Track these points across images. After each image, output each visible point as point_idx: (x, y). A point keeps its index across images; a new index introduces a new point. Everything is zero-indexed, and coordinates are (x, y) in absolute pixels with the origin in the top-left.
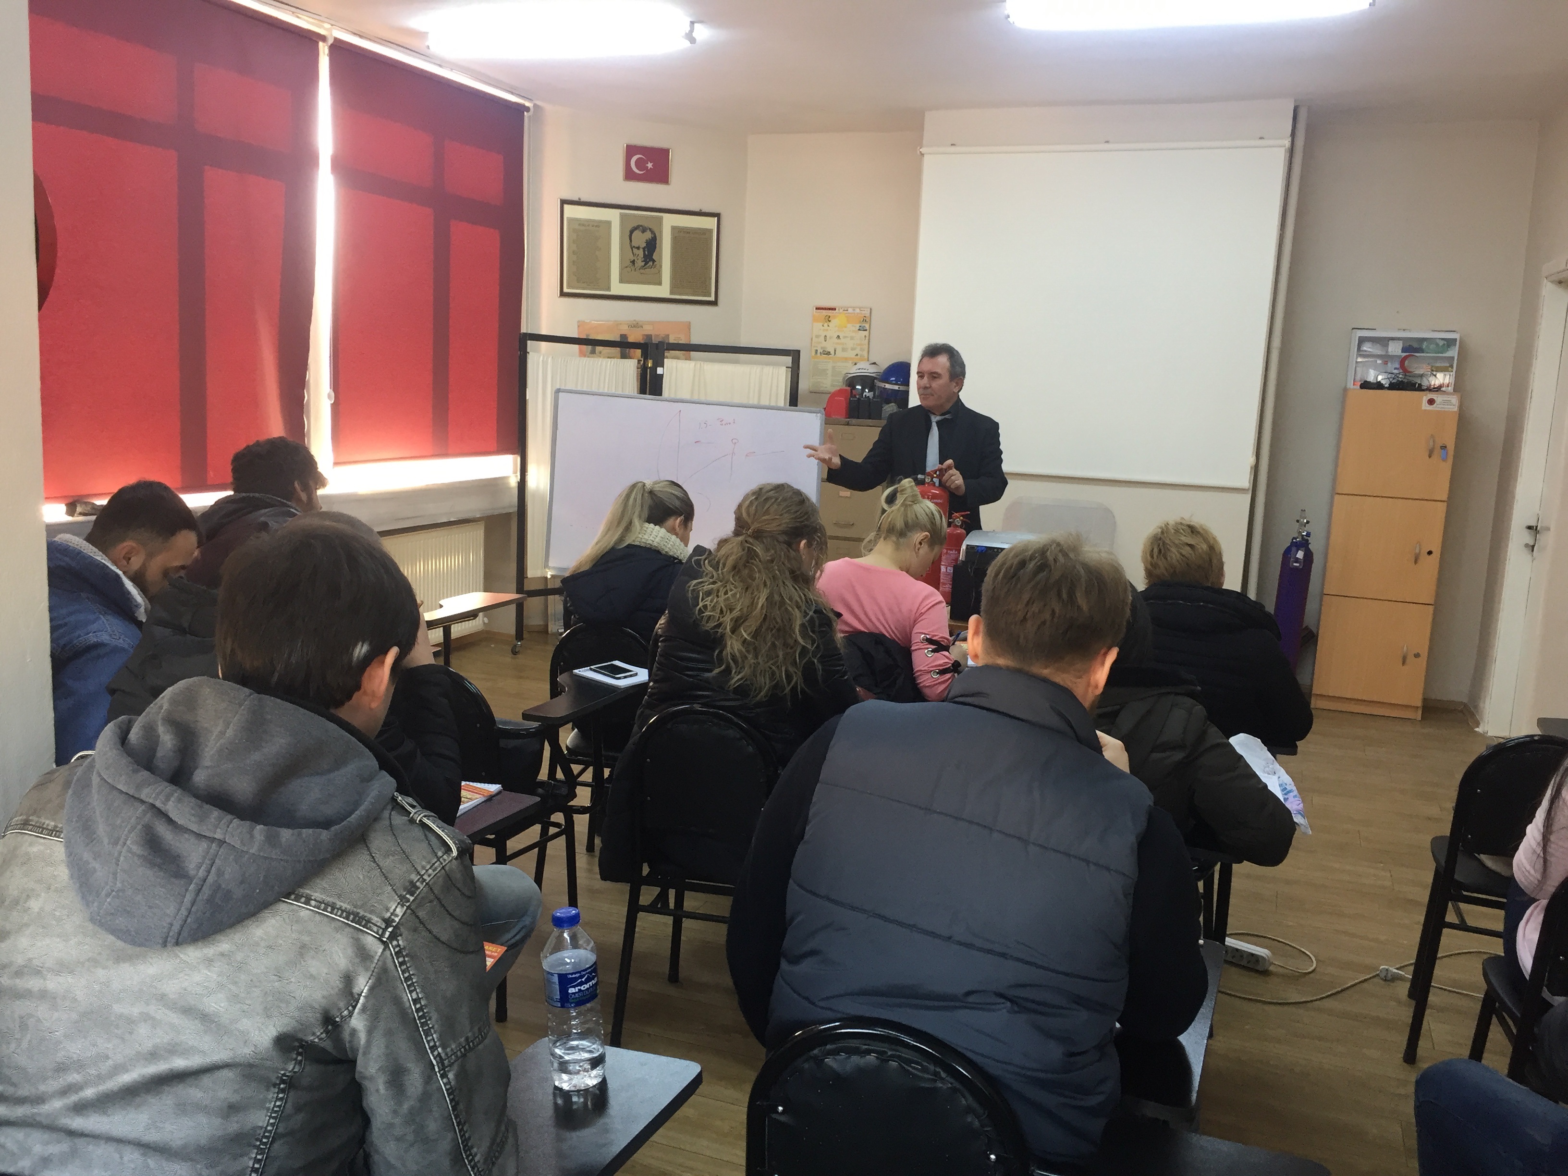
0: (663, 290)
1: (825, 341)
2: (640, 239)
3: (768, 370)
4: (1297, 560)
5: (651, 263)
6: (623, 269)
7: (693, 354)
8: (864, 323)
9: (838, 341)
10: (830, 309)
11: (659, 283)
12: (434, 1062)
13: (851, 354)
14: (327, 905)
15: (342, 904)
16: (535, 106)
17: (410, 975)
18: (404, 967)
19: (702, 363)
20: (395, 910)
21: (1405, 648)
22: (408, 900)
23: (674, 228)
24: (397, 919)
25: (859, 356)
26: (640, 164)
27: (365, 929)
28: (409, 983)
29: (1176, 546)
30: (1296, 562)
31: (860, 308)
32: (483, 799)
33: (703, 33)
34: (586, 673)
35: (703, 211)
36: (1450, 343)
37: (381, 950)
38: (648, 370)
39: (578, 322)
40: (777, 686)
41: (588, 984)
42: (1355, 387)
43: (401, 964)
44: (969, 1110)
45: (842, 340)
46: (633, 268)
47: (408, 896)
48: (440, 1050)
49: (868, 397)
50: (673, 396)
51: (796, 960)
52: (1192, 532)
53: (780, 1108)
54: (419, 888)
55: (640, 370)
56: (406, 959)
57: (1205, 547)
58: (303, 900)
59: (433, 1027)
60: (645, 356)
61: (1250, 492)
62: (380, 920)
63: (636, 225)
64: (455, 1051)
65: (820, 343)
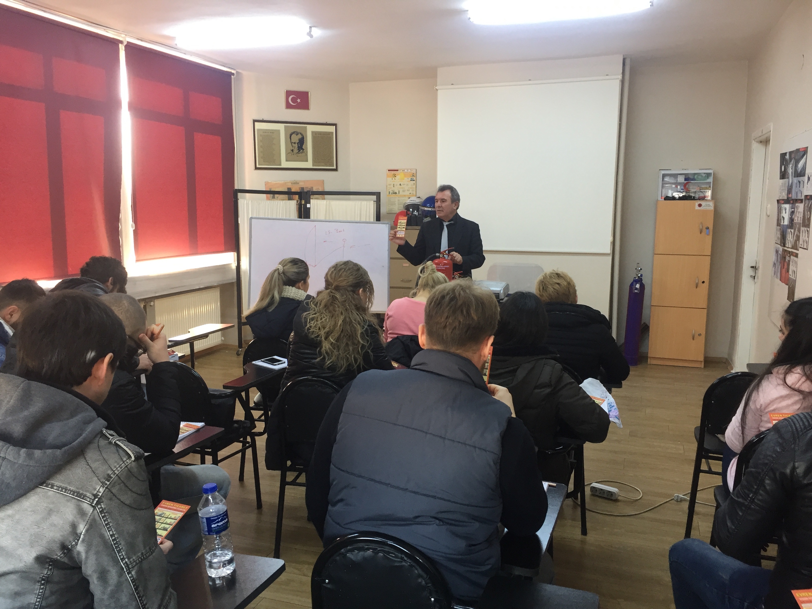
0: (309, 164)
1: (394, 187)
2: (296, 139)
3: (364, 203)
4: (636, 289)
5: (302, 151)
6: (287, 154)
7: (326, 196)
8: (413, 177)
9: (401, 187)
10: (395, 170)
11: (307, 161)
12: (124, 566)
13: (407, 193)
14: (62, 488)
15: (71, 488)
16: (237, 72)
17: (108, 523)
18: (105, 519)
19: (330, 201)
20: (99, 490)
21: (694, 331)
22: (106, 484)
23: (313, 132)
24: (100, 494)
25: (411, 194)
26: (294, 100)
27: (83, 500)
28: (108, 526)
29: (551, 284)
30: (636, 290)
31: (411, 169)
32: (195, 430)
33: (317, 32)
34: (259, 363)
35: (327, 123)
36: (708, 175)
37: (92, 511)
38: (303, 206)
39: (265, 182)
40: (349, 365)
41: (222, 522)
42: (662, 199)
43: (103, 517)
44: (420, 576)
45: (402, 186)
46: (292, 153)
47: (106, 482)
48: (126, 560)
49: (416, 215)
50: (315, 219)
51: (334, 505)
52: (558, 276)
53: (327, 581)
54: (112, 477)
55: (298, 206)
56: (106, 514)
57: (565, 283)
58: (50, 486)
59: (122, 549)
60: (300, 198)
61: (611, 255)
62: (91, 495)
63: (293, 131)
64: (135, 560)
65: (391, 188)
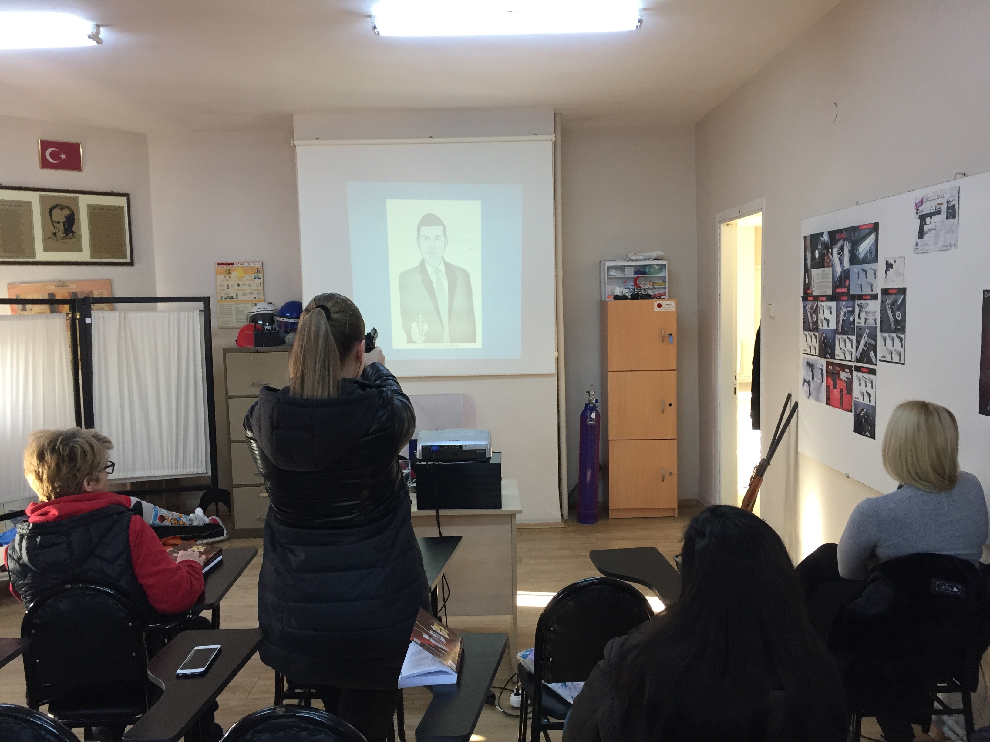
0: (85, 255)
1: (228, 289)
2: (60, 215)
3: (183, 314)
4: (592, 419)
5: (71, 234)
7: (117, 305)
8: (259, 274)
9: (239, 288)
10: (229, 264)
11: (80, 250)
13: (251, 297)
19: (128, 312)
21: (663, 469)
23: (89, 207)
25: (257, 299)
26: (54, 155)
30: (591, 421)
31: (253, 262)
35: (113, 192)
36: (662, 267)
38: (77, 321)
39: (9, 285)
42: (610, 299)
45: (242, 287)
46: (55, 239)
49: (269, 329)
55: (69, 321)
60: (73, 309)
61: (556, 375)
63: (54, 204)
65: (223, 290)
